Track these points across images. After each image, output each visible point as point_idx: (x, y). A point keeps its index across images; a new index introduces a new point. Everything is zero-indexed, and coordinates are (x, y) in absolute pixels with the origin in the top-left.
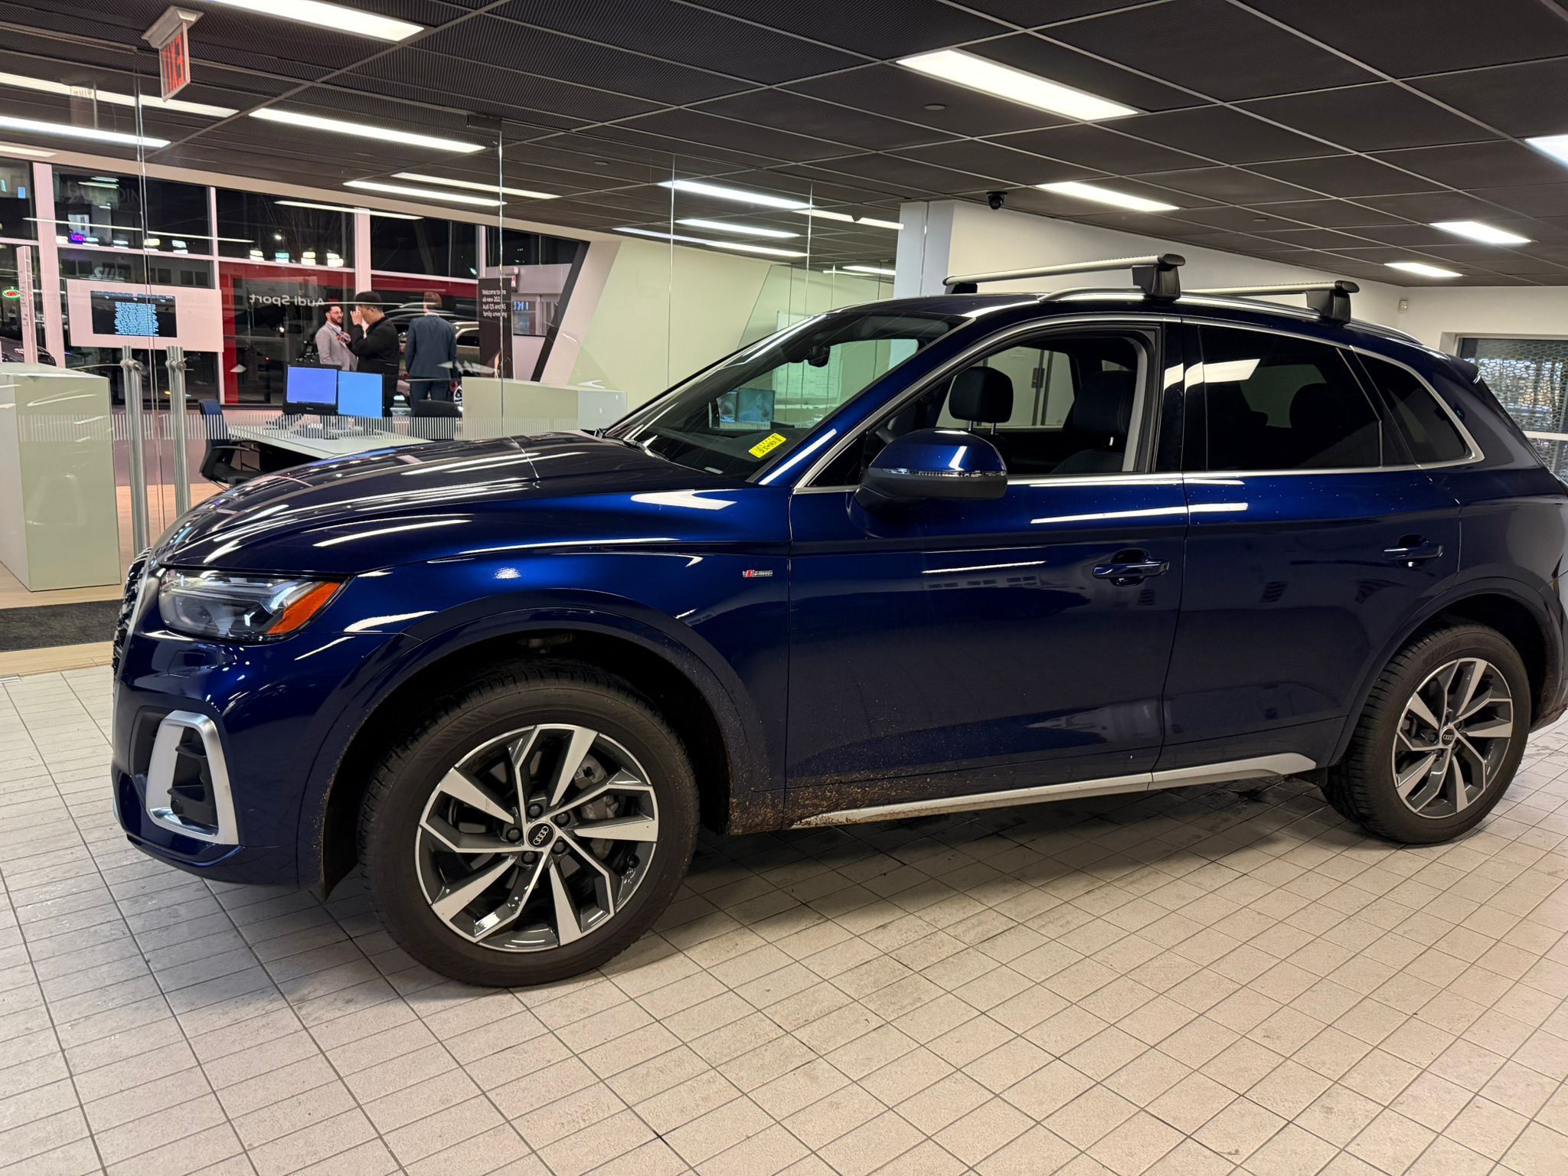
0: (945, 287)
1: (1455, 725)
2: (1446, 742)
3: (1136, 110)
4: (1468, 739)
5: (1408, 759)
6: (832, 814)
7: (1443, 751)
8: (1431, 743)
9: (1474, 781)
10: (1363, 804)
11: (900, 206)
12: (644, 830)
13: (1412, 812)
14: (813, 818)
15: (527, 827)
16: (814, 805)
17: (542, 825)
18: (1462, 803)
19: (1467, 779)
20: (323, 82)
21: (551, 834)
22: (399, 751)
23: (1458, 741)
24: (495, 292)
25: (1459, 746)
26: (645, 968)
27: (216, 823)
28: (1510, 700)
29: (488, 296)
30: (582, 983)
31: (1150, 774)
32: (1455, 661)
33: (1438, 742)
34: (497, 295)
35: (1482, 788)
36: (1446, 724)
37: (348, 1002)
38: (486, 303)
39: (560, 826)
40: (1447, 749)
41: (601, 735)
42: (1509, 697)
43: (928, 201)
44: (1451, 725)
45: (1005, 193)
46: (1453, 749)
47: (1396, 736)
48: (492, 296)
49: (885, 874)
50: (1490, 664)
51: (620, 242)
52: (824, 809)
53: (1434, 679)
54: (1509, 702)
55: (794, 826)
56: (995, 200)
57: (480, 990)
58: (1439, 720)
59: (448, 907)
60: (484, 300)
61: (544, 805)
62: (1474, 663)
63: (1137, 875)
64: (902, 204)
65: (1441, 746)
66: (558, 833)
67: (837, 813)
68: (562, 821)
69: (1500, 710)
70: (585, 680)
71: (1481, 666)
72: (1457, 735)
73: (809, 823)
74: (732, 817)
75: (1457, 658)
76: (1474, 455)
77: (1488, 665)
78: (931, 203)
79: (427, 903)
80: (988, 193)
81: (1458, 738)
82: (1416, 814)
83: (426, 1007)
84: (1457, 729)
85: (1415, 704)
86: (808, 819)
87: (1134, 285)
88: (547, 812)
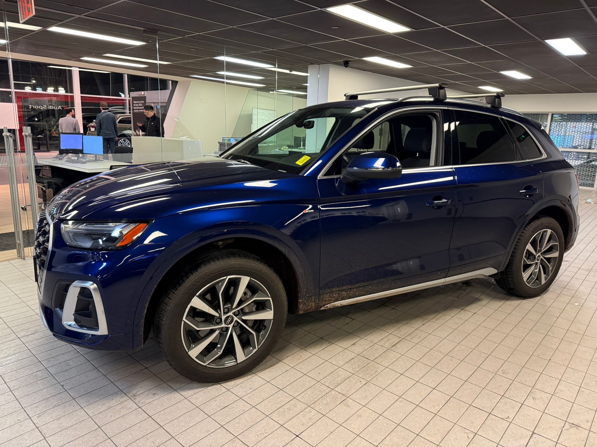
0: (345, 97)
1: (541, 254)
2: (538, 260)
3: (410, 29)
4: (545, 258)
5: (527, 267)
6: (335, 303)
7: (537, 263)
8: (533, 260)
9: (546, 273)
10: (512, 284)
11: (308, 66)
12: (268, 315)
13: (528, 286)
14: (328, 305)
15: (223, 318)
16: (330, 300)
17: (229, 317)
18: (543, 282)
19: (545, 273)
20: (84, 16)
21: (233, 319)
22: (173, 290)
23: (542, 259)
25: (542, 261)
26: (269, 369)
27: (98, 326)
28: (558, 243)
29: (136, 104)
30: (246, 377)
31: (444, 279)
32: (541, 231)
33: (535, 260)
34: (140, 103)
35: (549, 275)
36: (538, 253)
37: (154, 394)
38: (135, 106)
39: (236, 316)
40: (538, 262)
41: (252, 279)
42: (558, 242)
43: (319, 64)
44: (539, 254)
45: (350, 61)
46: (540, 262)
47: (523, 259)
48: (138, 104)
49: (348, 324)
50: (552, 231)
51: (190, 82)
52: (333, 301)
53: (534, 237)
54: (557, 244)
55: (321, 309)
56: (346, 64)
57: (207, 384)
58: (536, 252)
59: (194, 352)
60: (134, 105)
61: (230, 309)
62: (547, 231)
63: (438, 316)
64: (309, 66)
65: (536, 261)
66: (236, 318)
67: (337, 302)
68: (236, 314)
69: (554, 247)
70: (245, 257)
71: (549, 231)
72: (541, 257)
73: (327, 307)
74: (300, 307)
75: (542, 229)
76: (544, 156)
77: (551, 231)
78: (320, 65)
79: (186, 351)
80: (343, 61)
81: (542, 258)
82: (529, 287)
83: (187, 393)
84: (541, 255)
85: (529, 247)
86: (327, 306)
87: (429, 95)
88: (231, 311)
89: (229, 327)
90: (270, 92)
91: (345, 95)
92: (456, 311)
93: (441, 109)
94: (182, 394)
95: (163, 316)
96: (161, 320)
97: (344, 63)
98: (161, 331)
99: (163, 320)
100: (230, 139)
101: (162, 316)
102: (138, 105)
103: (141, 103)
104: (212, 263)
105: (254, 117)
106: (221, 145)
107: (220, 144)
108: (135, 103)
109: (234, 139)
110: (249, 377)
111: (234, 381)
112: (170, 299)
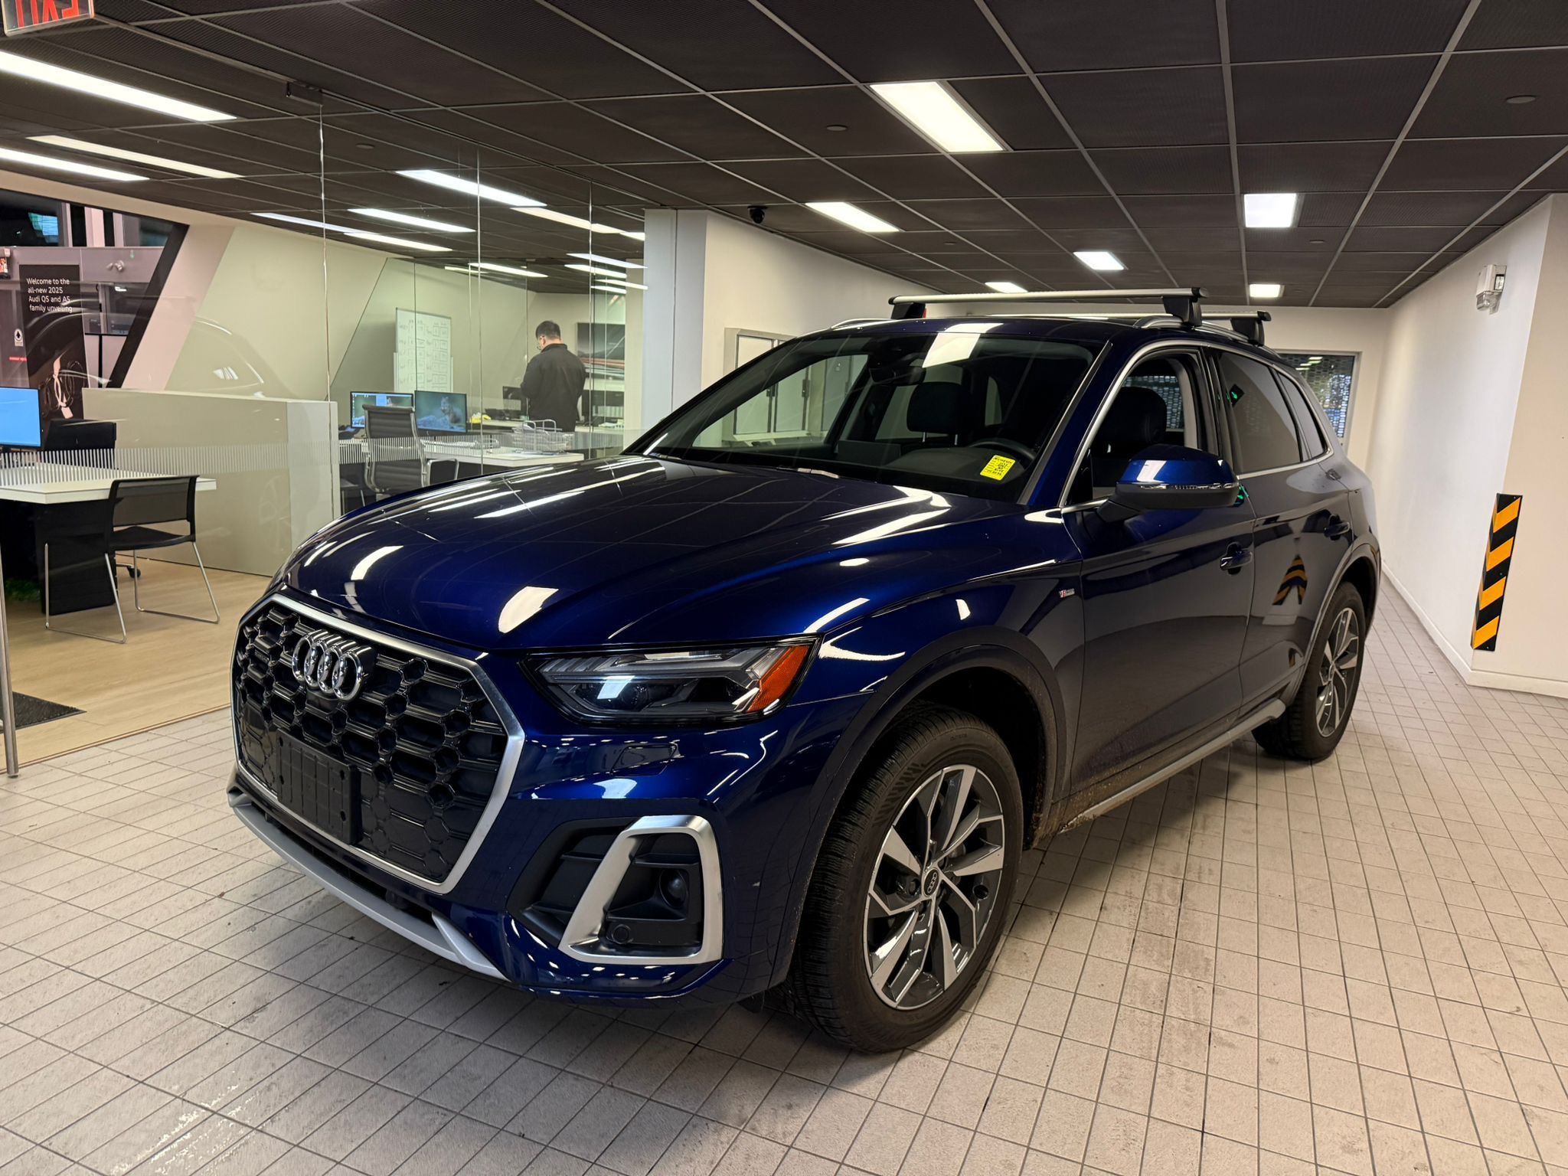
0: (893, 306)
2: (1331, 676)
3: (1005, 147)
4: (1340, 671)
5: (1319, 692)
7: (1329, 683)
9: (1341, 704)
11: (643, 213)
12: (992, 861)
14: (1075, 819)
15: (925, 876)
16: (1079, 807)
18: (1338, 718)
19: (1339, 700)
21: (940, 879)
24: (50, 282)
25: (1336, 676)
27: (700, 939)
28: (1358, 638)
29: (36, 286)
32: (1343, 611)
34: (53, 285)
35: (1344, 706)
37: (789, 1106)
38: (34, 295)
39: (944, 868)
40: (1331, 681)
41: (978, 771)
42: (1357, 636)
43: (676, 209)
44: (1334, 662)
45: (766, 208)
47: (1319, 677)
48: (45, 286)
50: (1353, 612)
51: (232, 229)
52: (1083, 810)
53: (1334, 627)
54: (1356, 640)
55: (1063, 830)
56: (757, 216)
58: (1333, 659)
59: (881, 977)
60: (30, 291)
62: (1348, 611)
64: (646, 212)
65: (1328, 680)
66: (942, 876)
67: (1088, 811)
68: (946, 863)
69: (1353, 647)
71: (1350, 613)
72: (1335, 669)
73: (1071, 825)
74: (1036, 832)
76: (1328, 451)
78: (679, 211)
79: (868, 974)
80: (749, 207)
82: (1321, 735)
84: (1335, 665)
85: (1326, 649)
86: (1071, 822)
87: (1167, 312)
88: (937, 858)
89: (931, 900)
90: (446, 268)
91: (891, 302)
92: (1217, 808)
93: (1198, 347)
94: (855, 1091)
95: (835, 887)
96: (830, 899)
97: (751, 211)
98: (829, 930)
99: (835, 900)
100: (375, 397)
101: (830, 888)
102: (45, 291)
103: (60, 285)
104: (920, 739)
105: (402, 335)
106: (371, 415)
107: (369, 412)
108: (32, 285)
109: (388, 397)
110: (963, 1021)
111: (940, 1038)
112: (846, 840)
